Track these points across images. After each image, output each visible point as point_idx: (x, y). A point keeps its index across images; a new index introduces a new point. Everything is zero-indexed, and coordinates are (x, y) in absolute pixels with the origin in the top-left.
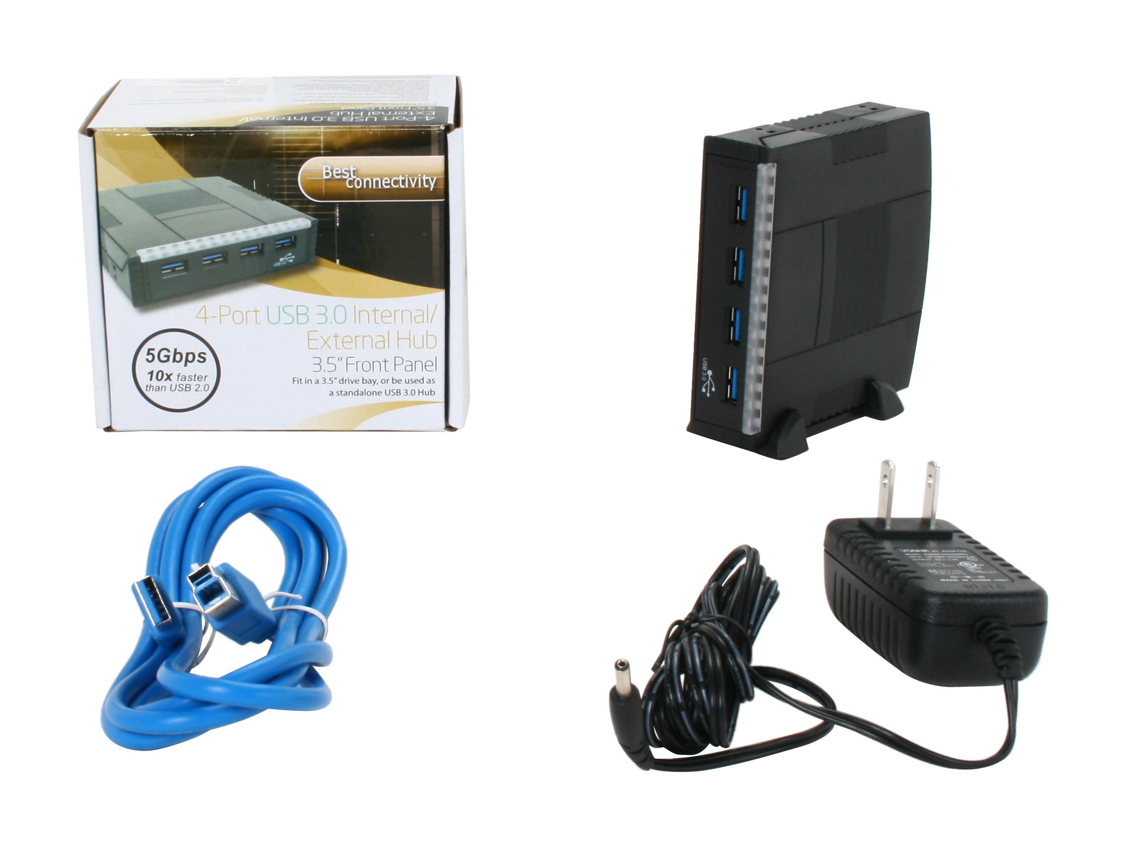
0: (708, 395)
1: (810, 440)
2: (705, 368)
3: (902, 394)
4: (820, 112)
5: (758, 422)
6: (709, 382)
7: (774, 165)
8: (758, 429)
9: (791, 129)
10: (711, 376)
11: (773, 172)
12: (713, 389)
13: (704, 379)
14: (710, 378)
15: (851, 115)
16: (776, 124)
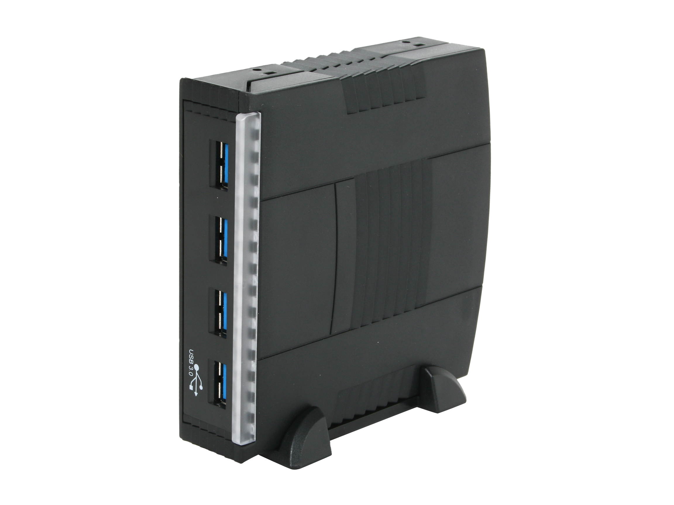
0: (196, 394)
1: (334, 444)
2: (191, 362)
3: (462, 381)
4: (350, 49)
5: (253, 428)
6: (196, 378)
7: (258, 116)
8: (253, 436)
9: (298, 70)
10: (197, 371)
11: (258, 125)
12: (201, 388)
13: (191, 374)
14: (197, 374)
15: (384, 53)
16: (285, 63)
